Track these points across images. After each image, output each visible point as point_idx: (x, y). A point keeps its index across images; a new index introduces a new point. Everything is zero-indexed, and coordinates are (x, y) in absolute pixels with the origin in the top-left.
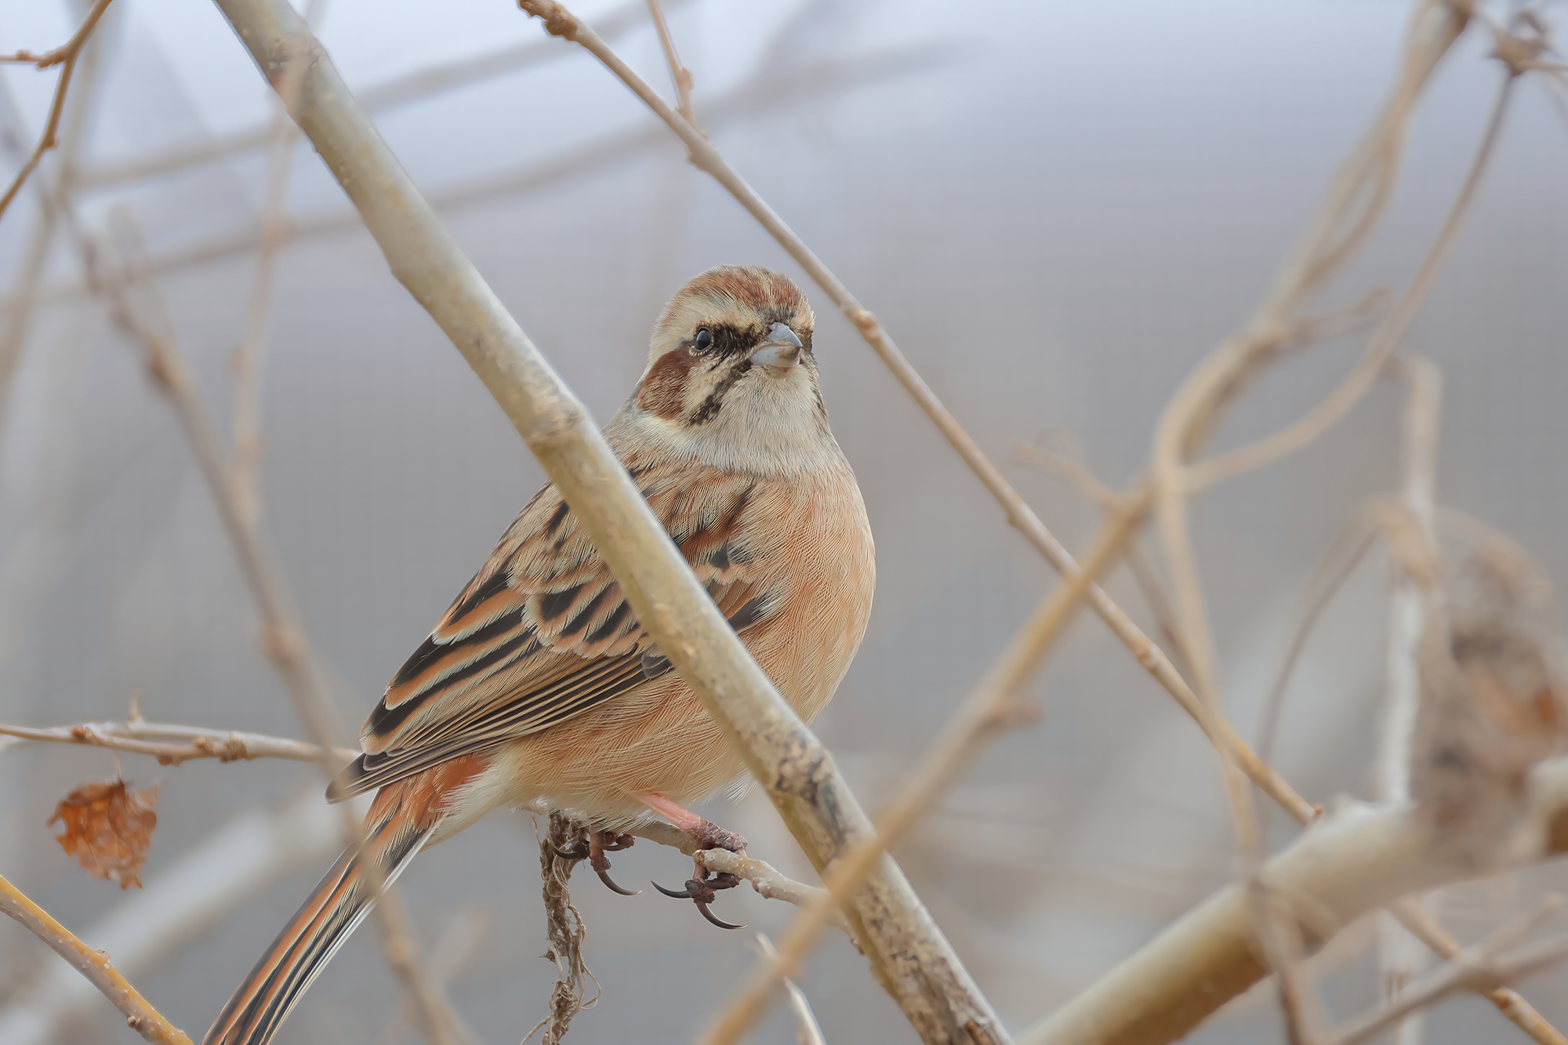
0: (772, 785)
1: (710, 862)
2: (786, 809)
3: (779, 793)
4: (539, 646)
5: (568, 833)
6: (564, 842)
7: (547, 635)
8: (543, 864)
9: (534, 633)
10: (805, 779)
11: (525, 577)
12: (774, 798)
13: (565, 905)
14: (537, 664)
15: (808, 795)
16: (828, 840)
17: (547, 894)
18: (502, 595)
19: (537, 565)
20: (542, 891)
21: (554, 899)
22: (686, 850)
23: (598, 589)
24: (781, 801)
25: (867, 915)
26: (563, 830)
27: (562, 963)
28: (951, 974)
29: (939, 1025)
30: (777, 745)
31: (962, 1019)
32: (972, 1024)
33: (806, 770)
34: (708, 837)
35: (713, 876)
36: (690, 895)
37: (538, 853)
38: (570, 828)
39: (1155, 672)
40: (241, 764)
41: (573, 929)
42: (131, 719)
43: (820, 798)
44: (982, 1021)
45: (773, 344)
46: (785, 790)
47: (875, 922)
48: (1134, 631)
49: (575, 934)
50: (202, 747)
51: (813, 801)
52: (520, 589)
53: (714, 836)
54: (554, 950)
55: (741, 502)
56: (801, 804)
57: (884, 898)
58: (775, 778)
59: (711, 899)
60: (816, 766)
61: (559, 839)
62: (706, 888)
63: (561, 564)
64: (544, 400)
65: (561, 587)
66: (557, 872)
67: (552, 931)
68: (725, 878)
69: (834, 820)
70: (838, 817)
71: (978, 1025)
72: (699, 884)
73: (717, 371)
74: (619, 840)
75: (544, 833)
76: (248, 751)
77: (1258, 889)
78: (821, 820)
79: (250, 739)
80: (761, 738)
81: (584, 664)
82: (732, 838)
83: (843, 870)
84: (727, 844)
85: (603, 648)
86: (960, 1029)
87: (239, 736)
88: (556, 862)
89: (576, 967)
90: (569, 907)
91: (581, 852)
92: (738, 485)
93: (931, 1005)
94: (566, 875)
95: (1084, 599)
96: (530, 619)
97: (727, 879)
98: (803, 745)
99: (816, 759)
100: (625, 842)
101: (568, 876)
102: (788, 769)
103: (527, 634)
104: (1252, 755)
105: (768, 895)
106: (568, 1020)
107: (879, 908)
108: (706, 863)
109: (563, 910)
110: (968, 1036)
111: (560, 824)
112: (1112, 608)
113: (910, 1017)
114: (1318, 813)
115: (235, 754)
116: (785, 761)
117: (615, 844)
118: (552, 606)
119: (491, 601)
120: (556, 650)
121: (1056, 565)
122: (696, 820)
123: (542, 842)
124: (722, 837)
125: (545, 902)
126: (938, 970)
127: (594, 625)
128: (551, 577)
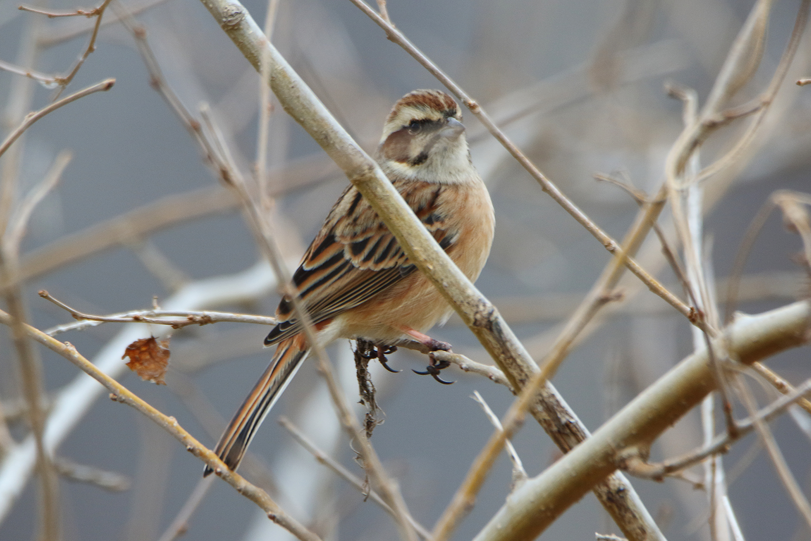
0: (471, 324)
2: (479, 334)
3: (475, 327)
4: (352, 267)
5: (366, 347)
6: (365, 351)
7: (356, 262)
8: (356, 361)
9: (350, 262)
10: (486, 320)
11: (343, 236)
12: (473, 329)
13: (367, 379)
14: (352, 276)
15: (488, 327)
16: (499, 346)
17: (359, 375)
18: (334, 245)
19: (347, 230)
21: (362, 376)
23: (377, 239)
24: (476, 331)
25: (518, 377)
26: (364, 346)
27: (367, 405)
28: (557, 401)
29: (553, 424)
30: (473, 306)
31: (564, 420)
32: (568, 422)
33: (486, 316)
34: (434, 346)
35: (438, 363)
36: (429, 373)
38: (367, 344)
40: (209, 325)
41: (370, 389)
42: (154, 308)
43: (494, 328)
44: (572, 421)
45: (451, 127)
46: (477, 326)
48: (602, 234)
49: (372, 392)
50: (191, 319)
51: (491, 330)
52: (341, 242)
53: (436, 345)
54: (364, 400)
55: (436, 195)
56: (485, 331)
57: (525, 370)
58: (473, 320)
59: (438, 373)
60: (491, 314)
61: (362, 350)
62: (436, 369)
63: (358, 229)
64: (357, 161)
65: (360, 239)
66: (362, 365)
67: (362, 392)
68: (443, 364)
69: (501, 337)
70: (502, 336)
71: (571, 423)
72: (432, 368)
73: (424, 141)
74: (390, 349)
75: (355, 348)
76: (212, 319)
78: (495, 338)
79: (212, 314)
80: (465, 304)
81: (374, 274)
82: (444, 345)
85: (382, 266)
86: (563, 426)
87: (207, 313)
88: (361, 360)
89: (373, 406)
91: (373, 356)
92: (434, 188)
93: (549, 416)
96: (347, 256)
97: (445, 364)
98: (484, 305)
99: (490, 311)
100: (393, 349)
101: (368, 366)
102: (478, 316)
103: (347, 262)
105: (467, 370)
106: (372, 430)
107: (523, 374)
108: (435, 357)
109: (366, 381)
110: (566, 427)
111: (362, 343)
113: (540, 421)
115: (206, 321)
116: (477, 313)
117: (388, 351)
118: (357, 249)
119: (328, 249)
120: (361, 269)
122: (428, 339)
125: (358, 378)
126: (551, 400)
127: (377, 256)
128: (355, 235)
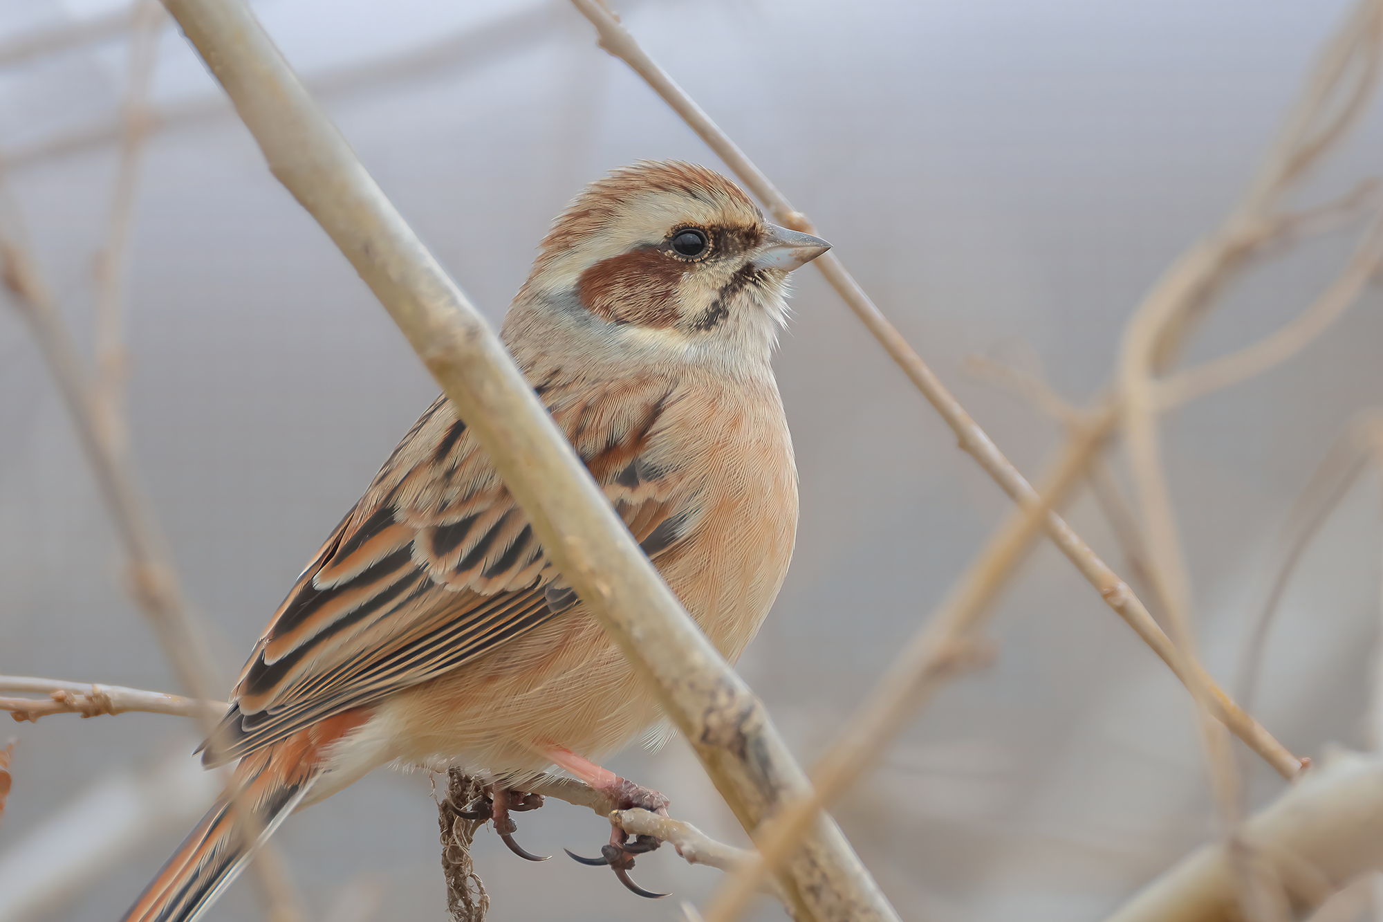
0: (696, 737)
1: (628, 824)
2: (712, 764)
3: (705, 745)
4: (431, 583)
5: (470, 792)
6: (465, 801)
7: (440, 571)
8: (443, 827)
9: (425, 570)
10: (733, 731)
11: (414, 510)
12: (699, 751)
13: (467, 872)
15: (737, 749)
16: (759, 797)
17: (447, 861)
18: (391, 530)
19: (427, 496)
20: (441, 857)
21: (454, 865)
22: (601, 811)
24: (707, 754)
25: (803, 881)
26: (464, 789)
30: (702, 693)
33: (734, 721)
34: (624, 796)
35: (632, 839)
36: (607, 861)
37: (437, 814)
38: (472, 787)
39: (1122, 611)
40: (105, 717)
41: (475, 899)
43: (750, 752)
46: (711, 743)
47: (813, 890)
48: (1098, 565)
49: (477, 905)
50: (60, 700)
51: (742, 755)
52: (409, 523)
53: (630, 795)
55: (655, 412)
56: (729, 759)
57: (822, 862)
58: (699, 729)
59: (630, 865)
60: (745, 716)
61: (461, 799)
62: (625, 853)
63: (454, 493)
64: (440, 312)
65: (455, 518)
66: (457, 836)
67: (453, 902)
68: (644, 840)
69: (766, 775)
70: (770, 773)
72: (616, 849)
74: (526, 800)
75: (443, 793)
76: (114, 705)
77: (1239, 850)
78: (751, 776)
79: (114, 692)
80: (684, 686)
81: (480, 602)
82: (651, 796)
83: (776, 831)
84: (646, 803)
85: (502, 583)
87: (101, 688)
88: (456, 825)
90: (471, 875)
91: (482, 813)
92: (651, 394)
94: (468, 839)
95: (1043, 530)
96: (420, 556)
97: (647, 842)
98: (731, 693)
99: (745, 709)
100: (531, 802)
101: (470, 841)
102: (714, 720)
103: (418, 572)
104: (1231, 703)
105: (692, 859)
107: (817, 875)
108: (623, 825)
109: (465, 878)
111: (461, 782)
112: (1074, 540)
114: (1304, 766)
115: (97, 708)
116: (710, 711)
117: (521, 804)
118: (444, 540)
119: (376, 538)
120: (450, 588)
121: (1010, 491)
122: (611, 778)
123: (440, 803)
124: (640, 795)
125: (444, 870)
127: (491, 558)
128: (443, 508)
